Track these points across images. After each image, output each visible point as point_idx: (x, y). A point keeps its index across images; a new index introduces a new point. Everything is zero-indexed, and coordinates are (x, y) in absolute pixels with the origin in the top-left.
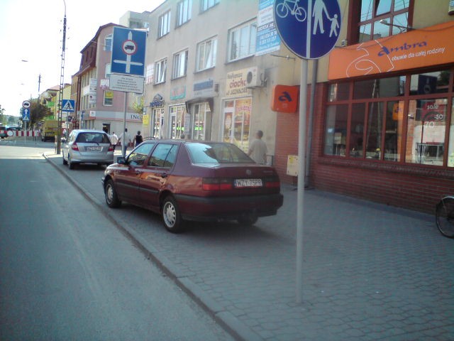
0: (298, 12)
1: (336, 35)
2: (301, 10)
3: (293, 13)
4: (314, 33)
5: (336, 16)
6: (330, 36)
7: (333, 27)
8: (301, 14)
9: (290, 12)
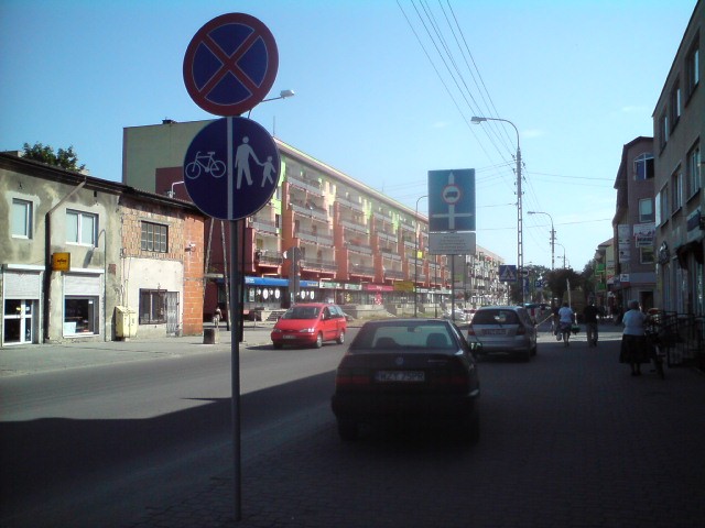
0: (214, 167)
1: (272, 182)
2: (218, 164)
3: (207, 170)
4: (239, 186)
5: (270, 159)
6: (263, 185)
7: (267, 174)
8: (218, 169)
9: (203, 169)
